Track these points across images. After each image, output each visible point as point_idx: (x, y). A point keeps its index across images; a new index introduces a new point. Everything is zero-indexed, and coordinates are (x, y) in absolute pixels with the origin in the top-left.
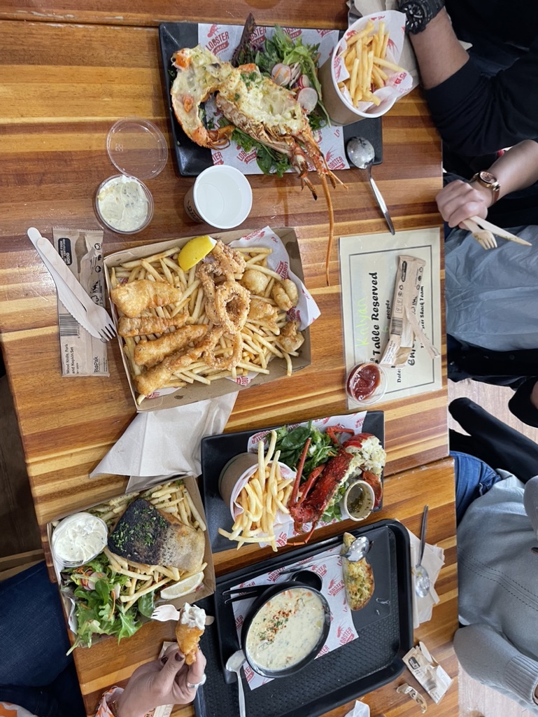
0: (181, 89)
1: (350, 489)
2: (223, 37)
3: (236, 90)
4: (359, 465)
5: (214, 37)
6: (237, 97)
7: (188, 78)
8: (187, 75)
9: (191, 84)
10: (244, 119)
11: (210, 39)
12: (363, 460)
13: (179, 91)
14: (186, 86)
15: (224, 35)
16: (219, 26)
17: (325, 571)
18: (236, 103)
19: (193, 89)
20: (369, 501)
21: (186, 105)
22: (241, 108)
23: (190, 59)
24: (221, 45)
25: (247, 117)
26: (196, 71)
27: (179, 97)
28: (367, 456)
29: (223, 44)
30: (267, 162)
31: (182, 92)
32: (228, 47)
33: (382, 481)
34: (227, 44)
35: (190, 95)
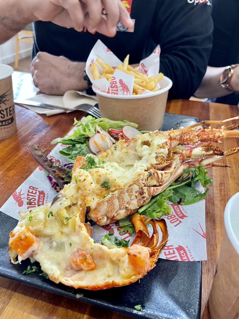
0: (59, 264)
2: (32, 193)
3: (98, 182)
5: (25, 201)
6: (106, 185)
7: (51, 247)
8: (47, 247)
9: (60, 247)
10: (136, 188)
11: (25, 206)
13: (59, 269)
14: (60, 255)
15: (31, 191)
16: (18, 191)
18: (113, 189)
19: (67, 246)
21: (84, 266)
22: (122, 185)
23: (29, 230)
24: (39, 199)
25: (135, 183)
26: (48, 231)
27: (69, 273)
29: (39, 196)
30: (188, 194)
31: (64, 265)
32: (46, 193)
34: (42, 193)
35: (73, 254)
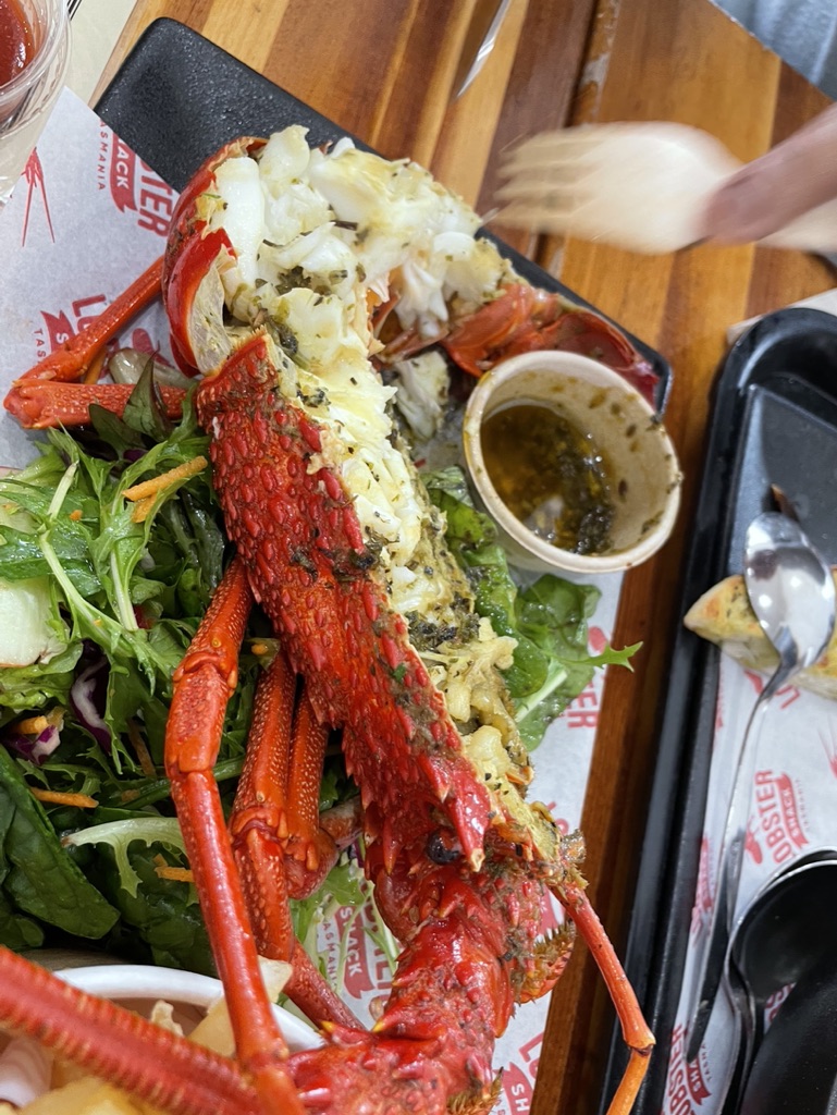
1: (484, 484)
4: (361, 340)
12: (344, 287)
17: (785, 783)
20: (606, 408)
28: (327, 253)
33: (551, 285)
